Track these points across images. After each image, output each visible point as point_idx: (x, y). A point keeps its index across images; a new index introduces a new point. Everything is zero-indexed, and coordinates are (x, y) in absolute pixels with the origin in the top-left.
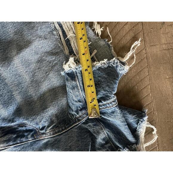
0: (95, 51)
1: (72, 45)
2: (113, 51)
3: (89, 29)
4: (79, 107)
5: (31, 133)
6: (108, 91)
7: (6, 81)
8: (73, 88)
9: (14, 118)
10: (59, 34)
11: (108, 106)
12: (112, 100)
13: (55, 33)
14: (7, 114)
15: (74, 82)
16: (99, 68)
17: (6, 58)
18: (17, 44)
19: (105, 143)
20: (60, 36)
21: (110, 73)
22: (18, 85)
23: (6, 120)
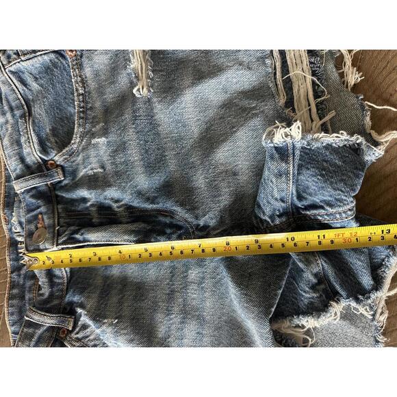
0: (333, 114)
1: (294, 92)
2: (368, 118)
3: (334, 70)
4: (279, 210)
5: (179, 232)
6: (342, 191)
7: (160, 129)
8: (279, 175)
9: (156, 197)
10: (275, 65)
11: (338, 217)
12: (349, 207)
13: (268, 61)
14: (146, 186)
15: (284, 165)
16: (328, 144)
17: (170, 88)
18: (195, 67)
19: (317, 281)
20: (275, 69)
21: (348, 157)
22: (176, 141)
23: (143, 195)
